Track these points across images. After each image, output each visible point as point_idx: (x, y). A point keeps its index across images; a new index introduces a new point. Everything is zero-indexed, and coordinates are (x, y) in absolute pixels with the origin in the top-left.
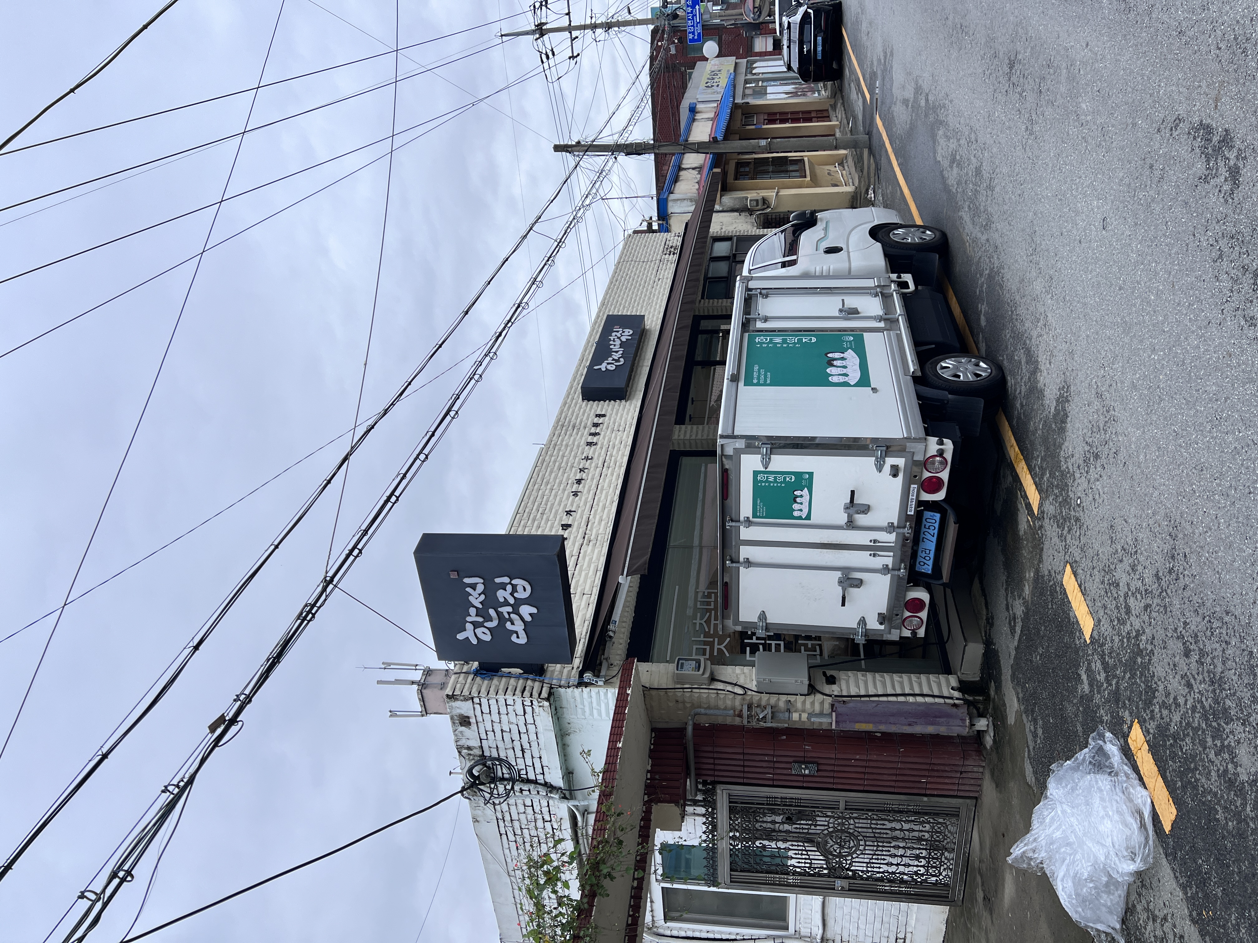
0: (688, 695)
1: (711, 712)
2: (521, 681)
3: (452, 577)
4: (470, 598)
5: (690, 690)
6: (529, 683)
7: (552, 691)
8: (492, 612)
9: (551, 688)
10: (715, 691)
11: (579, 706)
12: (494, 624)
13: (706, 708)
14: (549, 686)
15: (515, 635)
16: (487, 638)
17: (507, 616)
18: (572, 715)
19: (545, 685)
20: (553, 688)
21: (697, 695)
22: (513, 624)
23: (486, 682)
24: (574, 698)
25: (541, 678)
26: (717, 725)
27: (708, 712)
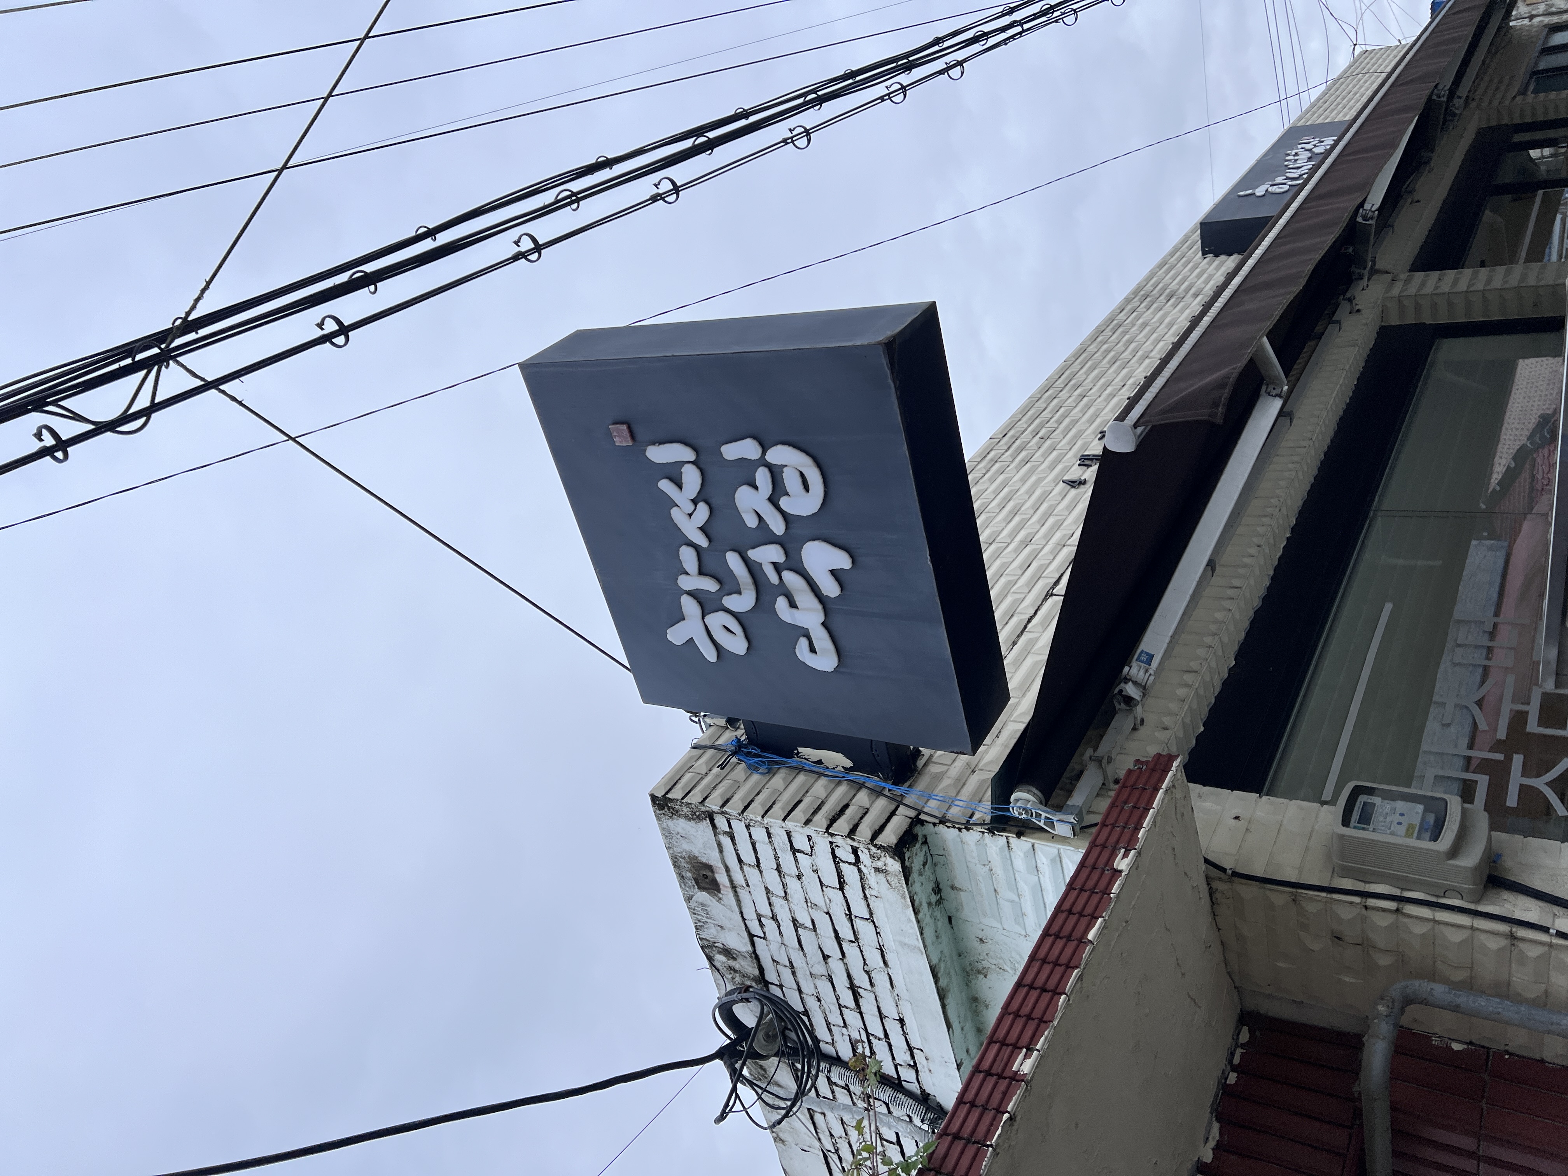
0: (1383, 921)
1: (1481, 1003)
2: (842, 789)
3: (618, 442)
4: (674, 512)
5: (1391, 905)
6: (863, 797)
7: (919, 830)
8: (733, 560)
9: (916, 821)
10: (1503, 928)
11: (1006, 893)
12: (744, 602)
13: (1455, 986)
14: (912, 814)
15: (803, 642)
16: (737, 645)
17: (773, 578)
18: (985, 915)
19: (902, 810)
20: (922, 823)
21: (1419, 929)
22: (793, 605)
23: (756, 777)
24: (987, 863)
25: (898, 790)
26: (1500, 1054)
27: (1463, 999)
